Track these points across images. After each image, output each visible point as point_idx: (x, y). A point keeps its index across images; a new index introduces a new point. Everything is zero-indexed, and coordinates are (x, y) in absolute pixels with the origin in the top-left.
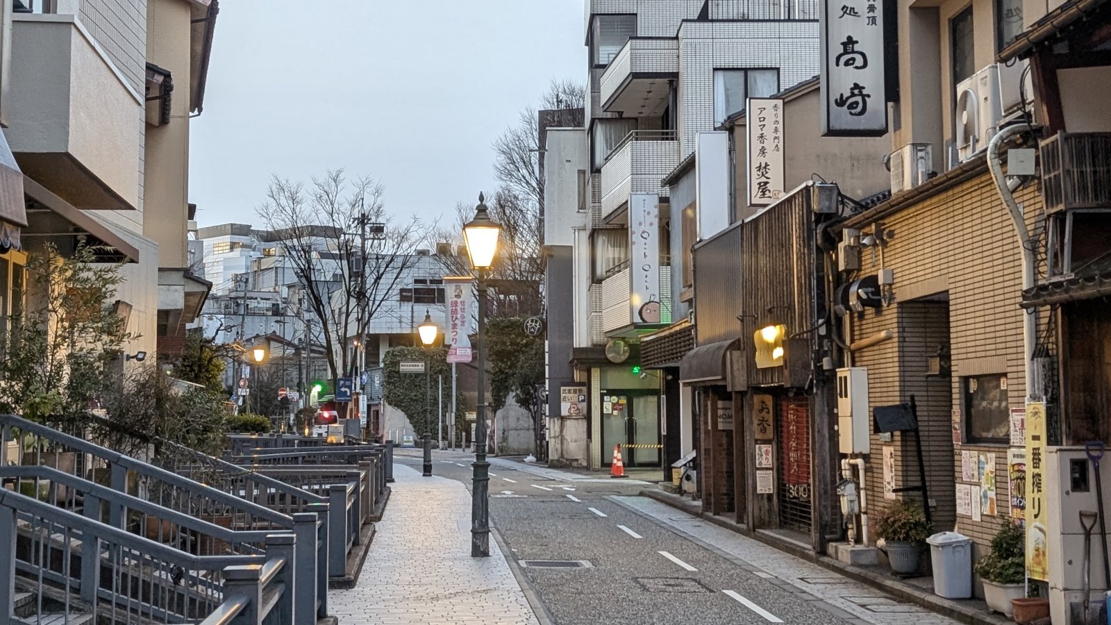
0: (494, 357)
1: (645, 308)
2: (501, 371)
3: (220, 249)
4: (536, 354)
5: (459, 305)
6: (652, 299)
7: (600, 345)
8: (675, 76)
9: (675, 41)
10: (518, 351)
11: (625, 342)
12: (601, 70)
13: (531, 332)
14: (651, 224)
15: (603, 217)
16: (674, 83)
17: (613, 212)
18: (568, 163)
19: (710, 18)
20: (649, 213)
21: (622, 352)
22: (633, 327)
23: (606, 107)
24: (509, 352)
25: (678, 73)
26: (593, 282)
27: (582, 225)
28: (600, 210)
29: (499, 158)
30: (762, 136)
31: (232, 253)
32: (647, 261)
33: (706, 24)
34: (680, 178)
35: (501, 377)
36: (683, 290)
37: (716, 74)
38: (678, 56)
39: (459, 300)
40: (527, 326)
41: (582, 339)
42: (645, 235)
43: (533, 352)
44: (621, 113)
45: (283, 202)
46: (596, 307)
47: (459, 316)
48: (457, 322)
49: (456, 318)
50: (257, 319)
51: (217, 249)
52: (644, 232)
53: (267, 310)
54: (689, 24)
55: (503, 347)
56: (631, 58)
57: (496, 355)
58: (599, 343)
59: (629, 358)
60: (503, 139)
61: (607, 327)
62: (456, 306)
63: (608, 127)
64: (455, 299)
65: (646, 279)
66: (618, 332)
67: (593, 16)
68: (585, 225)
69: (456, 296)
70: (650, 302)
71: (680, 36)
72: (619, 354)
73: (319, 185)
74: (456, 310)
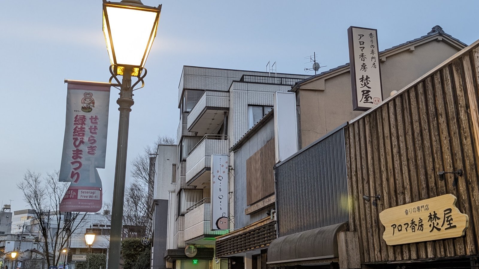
0: (125, 257)
1: (219, 221)
2: (128, 264)
3: (23, 219)
4: (146, 255)
5: (88, 122)
6: (224, 216)
7: (182, 248)
8: (228, 109)
9: (228, 93)
10: (136, 254)
11: (195, 247)
12: (188, 114)
13: (144, 244)
14: (224, 172)
15: (187, 181)
16: (227, 113)
17: (193, 178)
18: (168, 161)
19: (244, 81)
20: (223, 166)
21: (193, 251)
22: (204, 236)
23: (190, 129)
24: (133, 255)
25: (229, 108)
26: (179, 216)
27: (173, 190)
28: (185, 179)
29: (134, 168)
30: (362, 55)
31: (28, 220)
32: (221, 193)
33: (242, 83)
34: (242, 145)
35: (128, 266)
36: (247, 207)
37: (249, 108)
38: (229, 100)
39: (88, 115)
40: (143, 241)
41: (171, 245)
42: (220, 178)
43: (145, 253)
44: (197, 133)
45: (31, 182)
46: (181, 228)
47: (86, 139)
48: (82, 147)
49: (82, 142)
50: (28, 243)
51: (21, 219)
52: (220, 176)
53: (33, 240)
54: (236, 83)
55: (130, 252)
56: (207, 100)
57: (126, 256)
58: (181, 247)
59: (196, 255)
60: (136, 159)
61: (186, 238)
62: (83, 123)
63: (190, 141)
64: (82, 113)
65: (221, 204)
66: (191, 241)
67: (184, 90)
68: (175, 190)
69: (83, 108)
70: (222, 217)
71: (230, 90)
72: (191, 253)
73: (49, 176)
74: (82, 129)
